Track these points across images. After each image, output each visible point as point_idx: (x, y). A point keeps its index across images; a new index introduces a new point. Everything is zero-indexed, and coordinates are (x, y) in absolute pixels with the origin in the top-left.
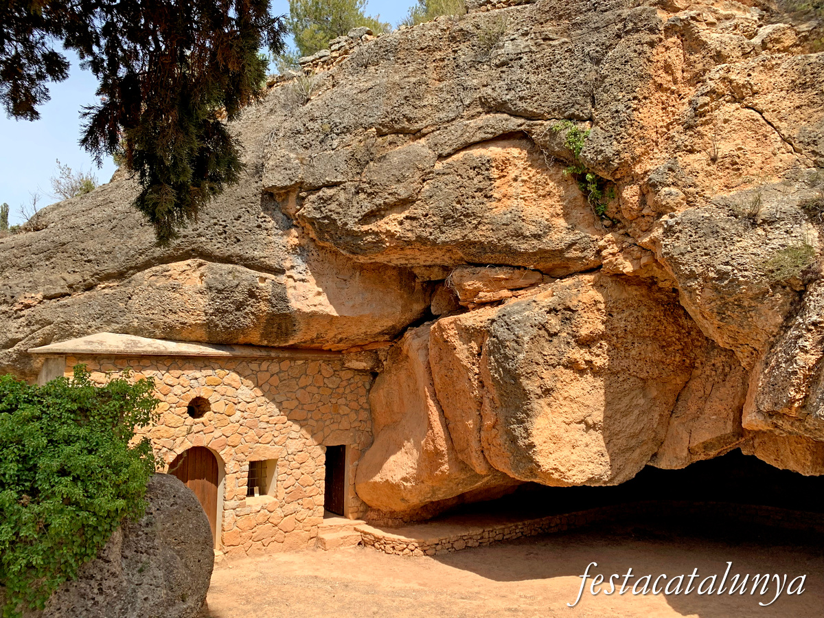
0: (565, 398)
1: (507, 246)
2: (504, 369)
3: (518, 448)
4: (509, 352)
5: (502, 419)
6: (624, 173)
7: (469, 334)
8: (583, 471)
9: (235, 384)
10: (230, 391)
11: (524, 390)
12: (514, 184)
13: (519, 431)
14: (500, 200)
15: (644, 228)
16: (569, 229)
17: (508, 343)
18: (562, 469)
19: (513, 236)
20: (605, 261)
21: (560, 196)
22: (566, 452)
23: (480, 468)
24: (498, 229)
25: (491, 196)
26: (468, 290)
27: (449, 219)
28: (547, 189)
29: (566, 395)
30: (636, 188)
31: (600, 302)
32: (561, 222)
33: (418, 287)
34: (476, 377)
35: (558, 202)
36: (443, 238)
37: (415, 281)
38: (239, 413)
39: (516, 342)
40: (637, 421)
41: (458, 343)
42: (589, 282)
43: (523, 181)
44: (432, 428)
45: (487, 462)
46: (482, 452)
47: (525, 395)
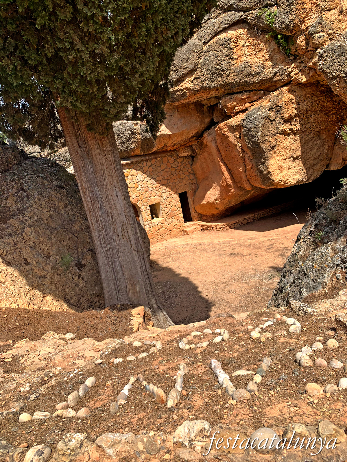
0: (282, 148)
1: (245, 81)
2: (252, 141)
3: (263, 175)
5: (255, 164)
6: (297, 30)
7: (233, 129)
8: (294, 179)
9: (135, 174)
10: (134, 178)
11: (263, 149)
12: (243, 49)
13: (262, 168)
14: (237, 59)
15: (310, 57)
16: (273, 66)
17: (252, 129)
18: (284, 180)
19: (247, 76)
20: (293, 79)
21: (266, 50)
22: (285, 172)
23: (248, 188)
24: (239, 74)
25: (233, 58)
26: (230, 107)
27: (215, 74)
28: (260, 47)
29: (282, 147)
30: (303, 37)
31: (293, 99)
32: (269, 63)
33: (206, 110)
34: (240, 148)
35: (266, 53)
36: (213, 84)
37: (203, 108)
38: (140, 187)
39: (256, 128)
40: (317, 151)
41: (229, 134)
42: (286, 90)
43: (247, 46)
44: (224, 175)
45: (251, 184)
46: (248, 180)
47: (263, 151)
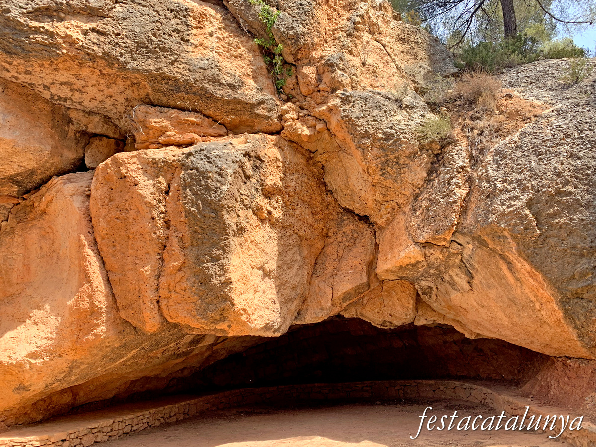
0: (252, 242)
1: (203, 89)
2: (204, 201)
3: (212, 288)
4: (212, 184)
5: (192, 260)
6: (304, 56)
7: (156, 168)
8: (261, 317)
11: (224, 224)
12: (210, 38)
13: (213, 269)
14: (196, 47)
15: (320, 101)
16: (258, 89)
17: (210, 175)
18: (249, 311)
19: (209, 81)
20: (288, 123)
21: (250, 61)
22: (251, 295)
23: (151, 323)
24: (194, 71)
25: (188, 41)
26: (153, 128)
27: (142, 47)
28: (239, 51)
29: (253, 239)
30: (313, 68)
31: (279, 160)
32: (251, 82)
33: (71, 134)
34: (162, 215)
35: (248, 65)
36: (133, 64)
37: (68, 126)
39: (219, 174)
40: (297, 274)
41: (141, 179)
42: (272, 141)
43: (218, 38)
44: (89, 281)
45: (162, 315)
46: (158, 302)
47: (225, 227)
